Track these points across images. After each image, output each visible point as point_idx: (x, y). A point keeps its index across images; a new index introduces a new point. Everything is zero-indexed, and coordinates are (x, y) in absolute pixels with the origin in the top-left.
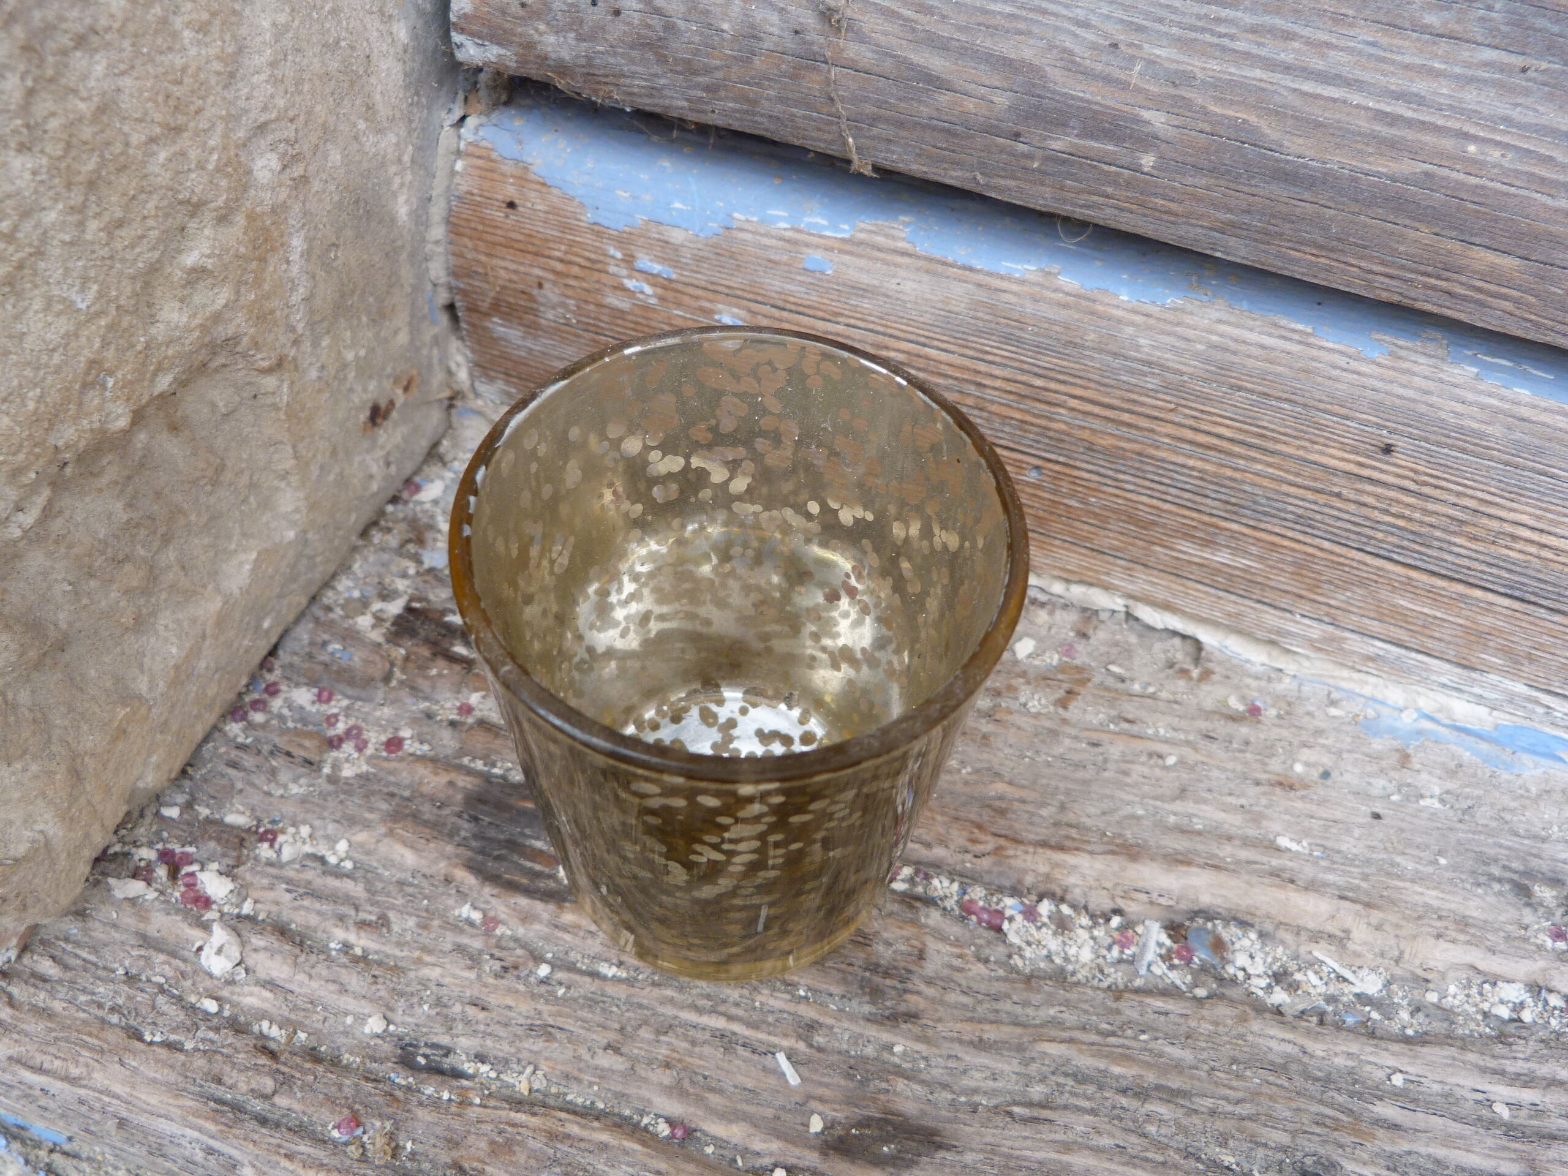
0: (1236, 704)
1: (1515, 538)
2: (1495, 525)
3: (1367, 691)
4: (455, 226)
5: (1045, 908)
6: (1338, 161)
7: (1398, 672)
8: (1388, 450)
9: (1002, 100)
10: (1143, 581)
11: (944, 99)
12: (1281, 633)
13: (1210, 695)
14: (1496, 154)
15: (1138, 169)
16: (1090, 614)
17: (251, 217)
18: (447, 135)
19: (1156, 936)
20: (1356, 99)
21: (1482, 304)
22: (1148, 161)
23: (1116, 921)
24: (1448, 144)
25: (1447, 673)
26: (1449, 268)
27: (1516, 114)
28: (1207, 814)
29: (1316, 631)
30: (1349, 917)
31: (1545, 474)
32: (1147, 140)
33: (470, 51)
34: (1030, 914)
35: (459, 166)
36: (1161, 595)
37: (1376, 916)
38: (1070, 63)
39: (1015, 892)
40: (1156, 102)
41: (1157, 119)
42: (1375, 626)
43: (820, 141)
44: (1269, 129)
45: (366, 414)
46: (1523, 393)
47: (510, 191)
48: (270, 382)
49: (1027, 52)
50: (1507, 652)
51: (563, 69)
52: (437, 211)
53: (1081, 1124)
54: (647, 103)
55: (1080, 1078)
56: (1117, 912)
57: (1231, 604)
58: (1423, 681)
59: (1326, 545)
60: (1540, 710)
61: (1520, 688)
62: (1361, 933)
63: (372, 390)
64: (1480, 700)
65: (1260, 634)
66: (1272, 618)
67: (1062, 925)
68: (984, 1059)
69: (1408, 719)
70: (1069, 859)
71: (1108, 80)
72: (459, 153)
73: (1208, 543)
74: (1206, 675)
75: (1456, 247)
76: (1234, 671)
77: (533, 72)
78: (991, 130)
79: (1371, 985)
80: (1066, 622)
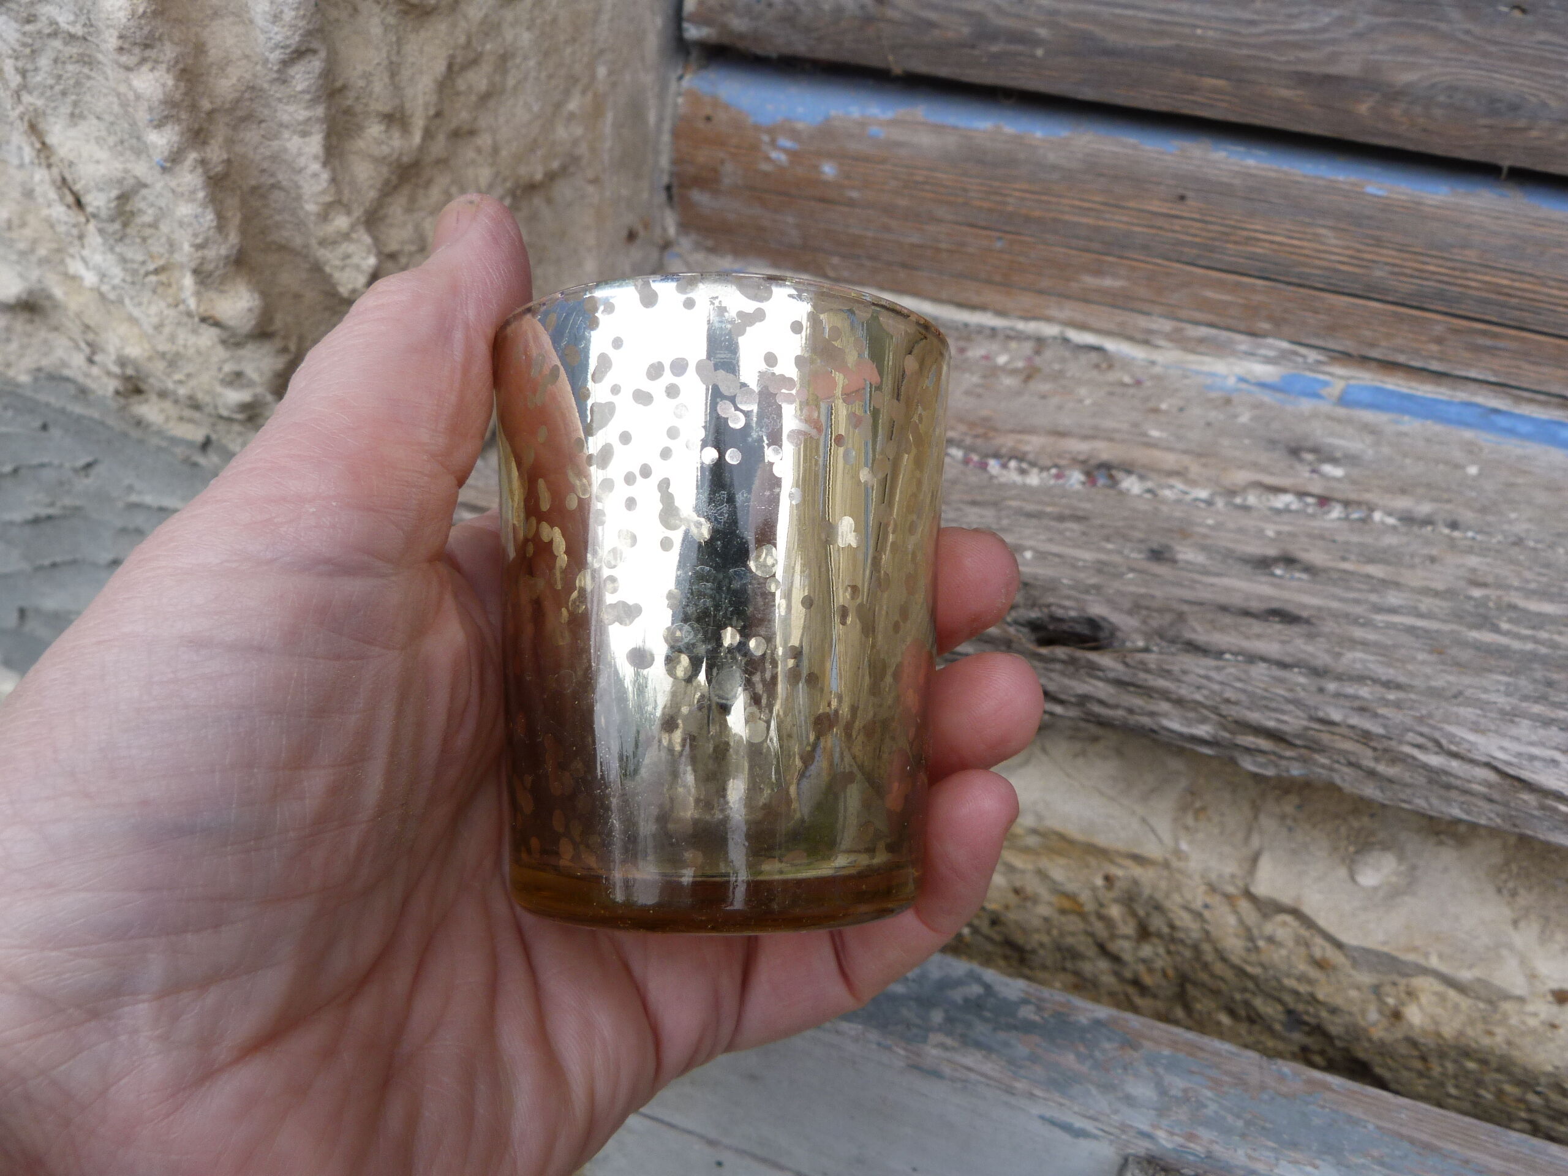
0: (1127, 379)
1: (1258, 240)
2: (1245, 233)
3: (1205, 368)
4: (676, 134)
5: (1013, 464)
6: (1133, 42)
7: (1220, 349)
8: (1182, 198)
9: (966, 30)
10: (1069, 311)
11: (936, 32)
12: (1151, 332)
13: (1112, 376)
14: (1210, 33)
15: (1033, 56)
16: (1040, 342)
17: (595, 95)
18: (673, 86)
19: (1076, 478)
20: (1141, 14)
21: (1212, 106)
22: (1040, 52)
23: (1054, 471)
24: (1187, 31)
25: (1243, 343)
26: (1193, 89)
27: (1221, 14)
28: (1108, 423)
29: (1167, 326)
30: (1186, 460)
32: (1037, 42)
33: (692, 32)
34: (1004, 466)
35: (680, 100)
36: (1079, 317)
37: (1203, 460)
38: (998, 10)
39: (996, 456)
40: (1042, 24)
41: (1043, 32)
42: (1198, 316)
43: (875, 62)
44: (1097, 30)
45: (624, 233)
46: (1251, 162)
47: (708, 111)
48: (591, 189)
49: (978, 7)
50: (1270, 318)
51: (741, 36)
52: (667, 126)
53: (1027, 532)
54: (787, 51)
55: (1030, 515)
56: (1056, 466)
57: (1120, 316)
58: (1234, 353)
59: (1159, 261)
60: (1300, 360)
61: (1285, 345)
62: (1195, 469)
63: (629, 219)
64: (1268, 360)
65: (1139, 336)
66: (1143, 322)
67: (1023, 472)
68: (976, 510)
69: (1231, 382)
70: (1026, 437)
71: (1018, 16)
72: (679, 94)
73: (1098, 273)
74: (1111, 367)
75: (1194, 78)
76: (1126, 364)
77: (726, 40)
78: (962, 45)
79: (1203, 494)
80: (1028, 347)
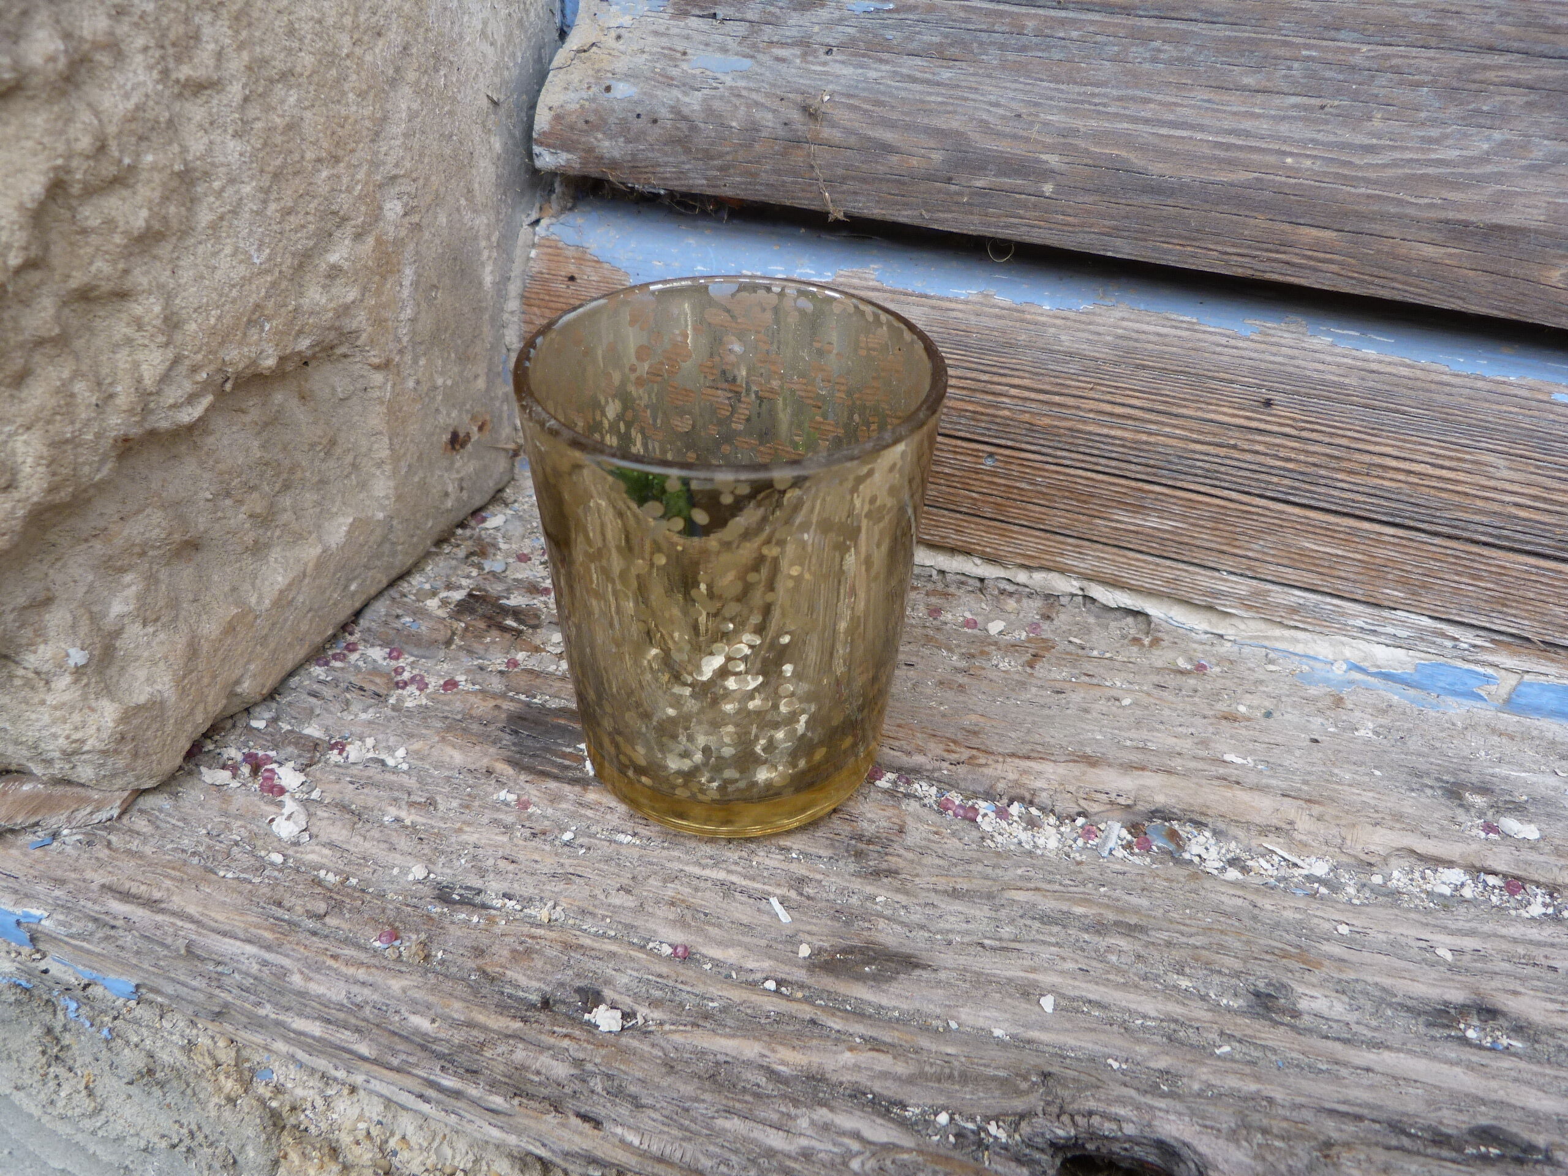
0: (1182, 663)
1: (1385, 468)
2: (1367, 458)
3: (1300, 649)
4: (526, 300)
5: (1015, 809)
6: (1188, 175)
7: (1322, 624)
8: (1268, 403)
9: (937, 156)
10: (1092, 559)
11: (894, 159)
12: (1215, 594)
13: (1160, 658)
14: (1308, 163)
15: (1041, 195)
16: (1051, 598)
17: (379, 241)
18: (525, 232)
19: (1116, 832)
20: (1199, 136)
21: (1316, 270)
22: (1048, 188)
23: (1080, 821)
24: (1271, 159)
25: (1359, 615)
26: (1285, 244)
27: (1320, 137)
28: (1160, 740)
29: (1244, 587)
30: (1290, 809)
31: (1397, 411)
32: (1047, 174)
33: (547, 159)
34: (1002, 814)
35: (533, 253)
36: (1109, 570)
37: (1316, 809)
38: (985, 127)
39: (989, 796)
40: (1051, 149)
41: (1053, 160)
42: (1291, 575)
43: (804, 201)
44: (1136, 159)
45: (446, 437)
46: (1371, 353)
47: (572, 269)
48: (378, 378)
49: (954, 124)
50: (1403, 582)
51: (614, 164)
52: (514, 288)
53: (1046, 953)
54: (678, 185)
55: (1046, 919)
56: (1083, 814)
57: (1169, 570)
58: (1344, 629)
59: (1234, 495)
60: (1449, 644)
61: (1426, 622)
62: (1304, 824)
63: (451, 418)
64: (1396, 643)
65: (1198, 599)
66: (1204, 579)
67: (1032, 824)
68: (958, 906)
69: (1339, 669)
70: (1035, 765)
71: (1015, 137)
72: (534, 245)
73: (1139, 509)
74: (1156, 642)
75: (1287, 227)
76: (1180, 638)
77: (593, 171)
78: (930, 178)
79: (1321, 869)
80: (1032, 608)
